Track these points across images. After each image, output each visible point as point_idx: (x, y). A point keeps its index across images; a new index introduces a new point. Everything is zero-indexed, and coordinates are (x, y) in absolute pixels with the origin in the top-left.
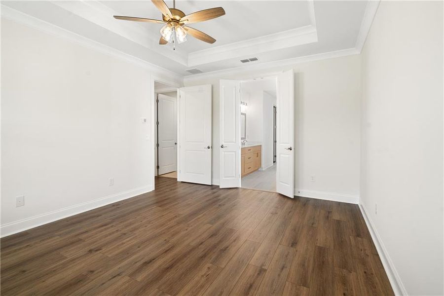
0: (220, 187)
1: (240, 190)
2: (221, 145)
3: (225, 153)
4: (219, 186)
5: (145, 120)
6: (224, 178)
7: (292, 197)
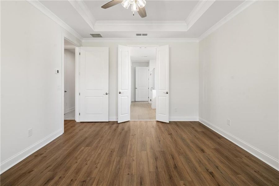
0: (119, 122)
1: (131, 122)
2: (119, 92)
3: (122, 97)
4: (117, 121)
5: (58, 71)
6: (121, 115)
7: (168, 122)
